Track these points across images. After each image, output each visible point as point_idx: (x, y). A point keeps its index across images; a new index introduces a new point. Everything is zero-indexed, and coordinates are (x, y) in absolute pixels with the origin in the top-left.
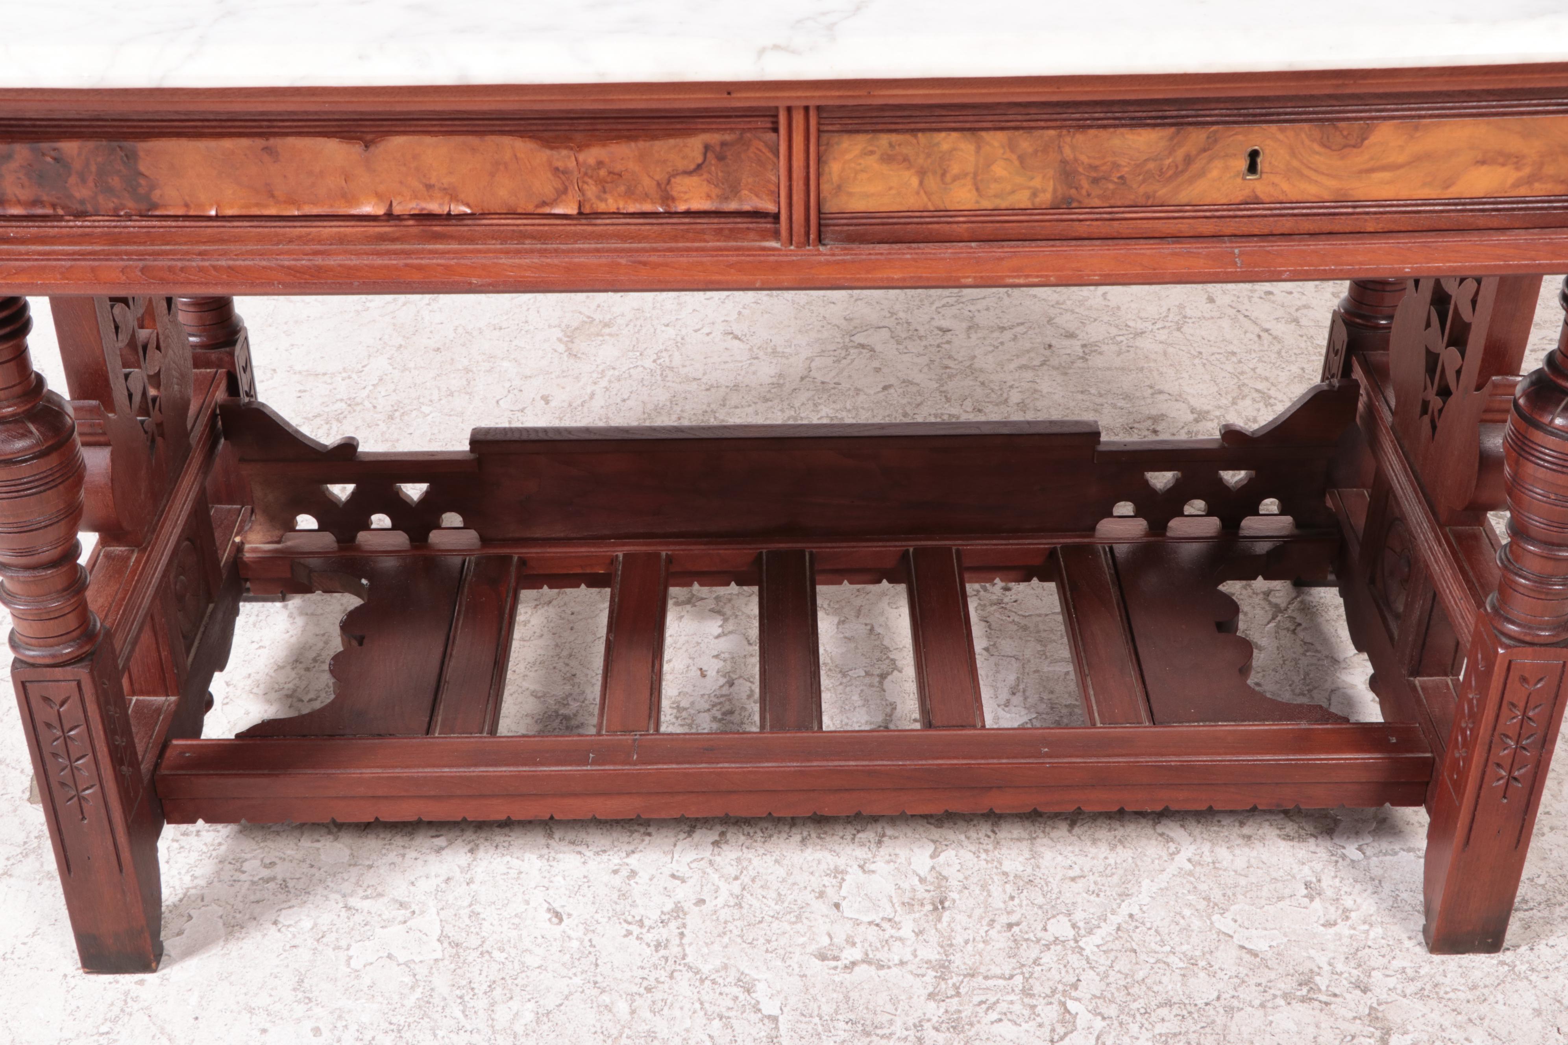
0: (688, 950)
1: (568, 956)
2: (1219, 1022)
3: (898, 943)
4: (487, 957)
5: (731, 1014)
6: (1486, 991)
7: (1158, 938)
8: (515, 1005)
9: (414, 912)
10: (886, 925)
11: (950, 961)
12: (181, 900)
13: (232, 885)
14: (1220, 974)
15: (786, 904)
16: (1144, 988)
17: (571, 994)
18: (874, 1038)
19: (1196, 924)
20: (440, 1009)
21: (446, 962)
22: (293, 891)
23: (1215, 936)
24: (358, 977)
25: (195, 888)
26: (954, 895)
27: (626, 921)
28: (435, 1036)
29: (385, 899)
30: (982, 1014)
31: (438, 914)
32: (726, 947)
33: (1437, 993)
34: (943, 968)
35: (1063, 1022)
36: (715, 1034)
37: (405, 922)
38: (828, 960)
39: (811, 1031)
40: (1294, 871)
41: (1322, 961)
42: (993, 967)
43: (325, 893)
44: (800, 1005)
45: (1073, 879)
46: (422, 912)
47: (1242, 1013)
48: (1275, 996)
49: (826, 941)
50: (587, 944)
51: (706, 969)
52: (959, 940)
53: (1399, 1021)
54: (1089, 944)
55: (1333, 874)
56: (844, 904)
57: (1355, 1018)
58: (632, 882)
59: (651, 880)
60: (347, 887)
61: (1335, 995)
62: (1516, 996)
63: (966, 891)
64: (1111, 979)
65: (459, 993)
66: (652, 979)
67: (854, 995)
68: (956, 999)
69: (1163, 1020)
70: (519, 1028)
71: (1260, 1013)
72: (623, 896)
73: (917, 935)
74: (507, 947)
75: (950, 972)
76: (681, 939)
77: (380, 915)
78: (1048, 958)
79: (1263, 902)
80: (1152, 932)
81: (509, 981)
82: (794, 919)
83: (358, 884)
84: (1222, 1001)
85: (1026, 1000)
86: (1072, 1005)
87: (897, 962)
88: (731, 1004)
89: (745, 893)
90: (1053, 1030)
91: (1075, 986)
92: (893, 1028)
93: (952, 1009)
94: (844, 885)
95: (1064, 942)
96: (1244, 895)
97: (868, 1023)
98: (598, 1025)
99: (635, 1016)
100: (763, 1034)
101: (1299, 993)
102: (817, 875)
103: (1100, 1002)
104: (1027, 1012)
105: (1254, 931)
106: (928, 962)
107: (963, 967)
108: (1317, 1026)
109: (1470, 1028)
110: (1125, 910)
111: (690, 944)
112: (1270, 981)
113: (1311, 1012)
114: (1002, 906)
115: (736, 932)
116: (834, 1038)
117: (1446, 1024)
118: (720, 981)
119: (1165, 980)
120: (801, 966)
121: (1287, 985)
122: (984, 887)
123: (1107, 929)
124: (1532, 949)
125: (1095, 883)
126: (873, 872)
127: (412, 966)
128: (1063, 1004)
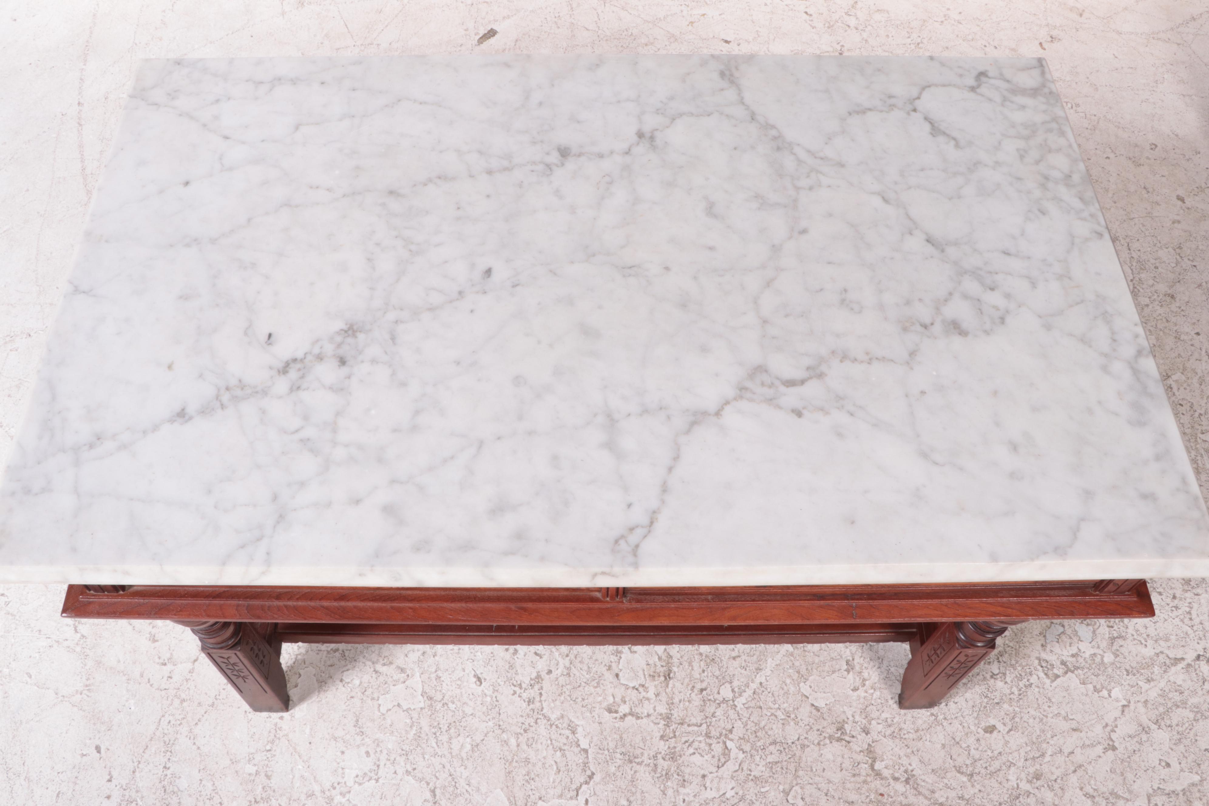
0: (545, 705)
1: (485, 708)
2: (797, 755)
3: (647, 702)
4: (446, 707)
5: (566, 748)
6: (922, 733)
7: (773, 699)
8: (461, 739)
9: (408, 676)
10: (641, 689)
11: (671, 714)
12: (294, 663)
13: (318, 654)
14: (801, 724)
15: (592, 675)
16: (764, 732)
17: (488, 733)
18: (634, 764)
19: (792, 689)
20: (425, 741)
21: (427, 710)
22: (348, 658)
23: (800, 698)
24: (384, 719)
25: (300, 654)
26: (675, 669)
27: (513, 684)
28: (424, 758)
29: (393, 666)
30: (685, 750)
31: (420, 677)
32: (562, 703)
33: (900, 735)
34: (668, 718)
35: (724, 754)
36: (558, 761)
37: (404, 682)
38: (613, 713)
39: (604, 759)
40: (842, 653)
41: (849, 714)
42: (692, 718)
43: (364, 661)
44: (599, 742)
45: (734, 658)
46: (413, 675)
47: (808, 749)
48: (825, 737)
49: (611, 700)
50: (494, 699)
51: (553, 717)
52: (676, 700)
53: (881, 753)
54: (740, 702)
55: (860, 655)
56: (621, 675)
57: (861, 751)
58: (515, 657)
59: (525, 656)
60: (374, 657)
61: (853, 737)
62: (935, 736)
63: (681, 666)
64: (749, 727)
65: (433, 730)
66: (527, 724)
67: (625, 736)
68: (674, 739)
69: (771, 753)
70: (464, 755)
71: (817, 748)
72: (511, 667)
73: (656, 696)
74: (455, 700)
75: (672, 722)
76: (541, 697)
77: (392, 677)
78: (719, 712)
79: (825, 674)
80: (770, 695)
81: (458, 724)
82: (596, 685)
83: (379, 655)
84: (800, 741)
85: (707, 740)
86: (729, 744)
87: (646, 714)
88: (565, 741)
89: (572, 666)
90: (719, 760)
91: (731, 731)
92: (643, 758)
93: (671, 746)
94: (621, 661)
95: (727, 701)
96: (816, 669)
97: (631, 754)
98: (502, 753)
99: (519, 748)
100: (581, 761)
101: (836, 736)
102: (607, 654)
103: (742, 741)
104: (707, 748)
105: (819, 694)
106: (661, 715)
107: (678, 718)
108: (843, 757)
109: (912, 757)
110: (758, 680)
111: (545, 701)
112: (824, 728)
113: (841, 748)
114: (698, 676)
115: (568, 693)
116: (615, 764)
117: (902, 754)
118: (560, 725)
119: (774, 727)
120: (599, 717)
121: (831, 730)
122: (690, 664)
123: (749, 692)
124: (947, 705)
125: (745, 661)
126: (636, 652)
127: (410, 712)
128: (725, 743)
